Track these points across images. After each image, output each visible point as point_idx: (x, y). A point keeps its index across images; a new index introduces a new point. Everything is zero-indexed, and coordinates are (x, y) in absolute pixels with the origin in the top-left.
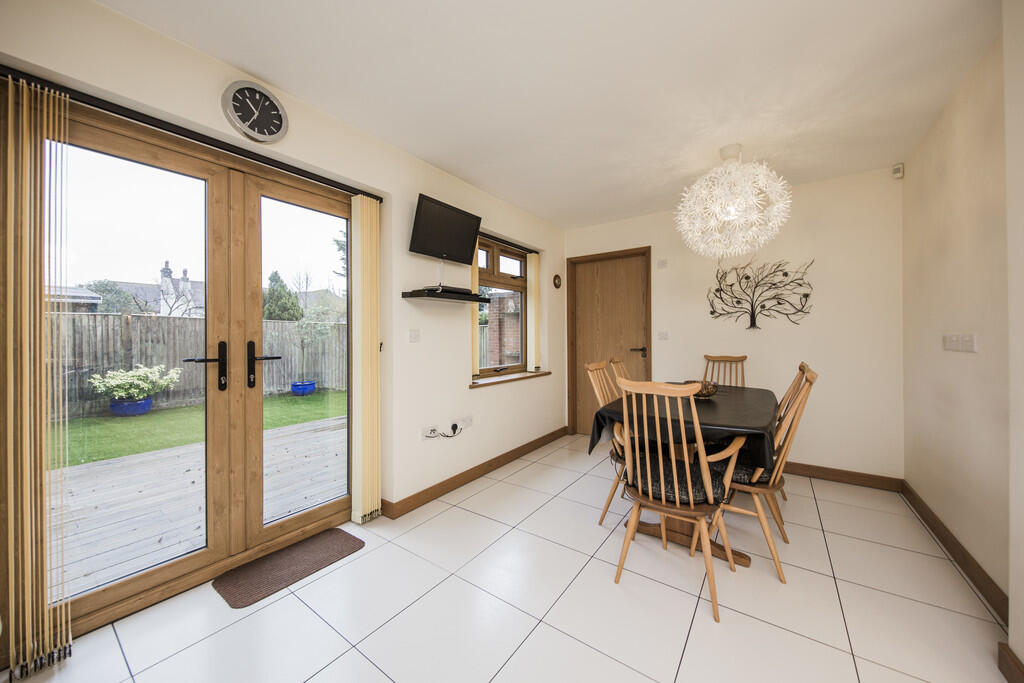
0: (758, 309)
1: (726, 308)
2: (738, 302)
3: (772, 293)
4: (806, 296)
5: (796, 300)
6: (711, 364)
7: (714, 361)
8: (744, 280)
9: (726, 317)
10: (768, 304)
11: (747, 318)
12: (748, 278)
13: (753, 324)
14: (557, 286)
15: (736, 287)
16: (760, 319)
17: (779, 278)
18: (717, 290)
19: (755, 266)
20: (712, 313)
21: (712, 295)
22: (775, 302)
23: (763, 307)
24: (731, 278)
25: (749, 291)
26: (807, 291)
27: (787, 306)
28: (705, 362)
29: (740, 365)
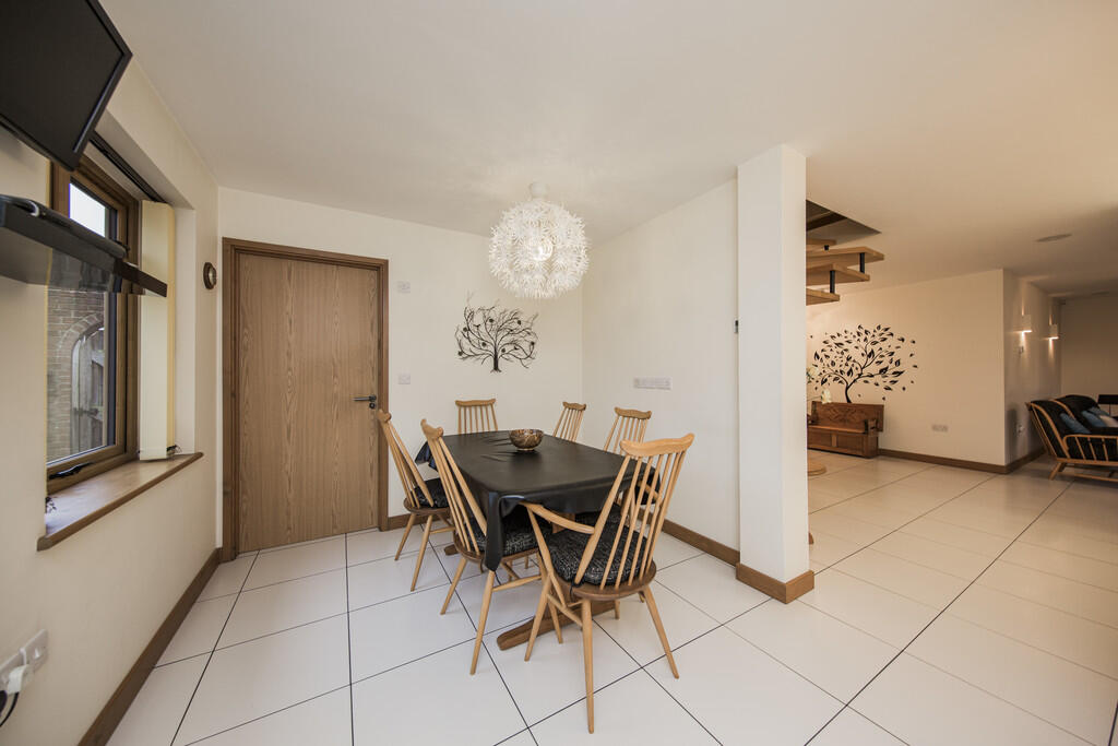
0: (500, 353)
1: (473, 349)
2: (484, 344)
3: (509, 338)
4: (533, 343)
5: (526, 346)
6: (462, 410)
7: (465, 407)
8: (488, 323)
9: (474, 359)
10: (508, 348)
11: (491, 360)
12: (492, 321)
13: (496, 368)
14: (209, 285)
15: (482, 328)
16: (501, 361)
17: (515, 325)
18: (465, 329)
19: (498, 310)
20: (460, 354)
21: (460, 334)
22: (512, 347)
23: (504, 351)
24: (478, 319)
25: (493, 334)
26: (534, 340)
27: (520, 351)
28: (456, 408)
29: (489, 409)
